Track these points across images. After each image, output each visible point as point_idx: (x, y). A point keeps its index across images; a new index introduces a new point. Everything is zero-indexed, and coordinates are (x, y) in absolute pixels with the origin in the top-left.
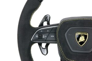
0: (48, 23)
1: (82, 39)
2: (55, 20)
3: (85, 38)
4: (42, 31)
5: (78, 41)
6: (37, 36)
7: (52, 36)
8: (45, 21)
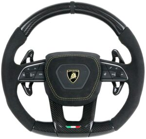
1: (74, 76)
3: (77, 75)
4: (28, 69)
5: (70, 78)
6: (24, 75)
7: (40, 74)
8: (28, 57)
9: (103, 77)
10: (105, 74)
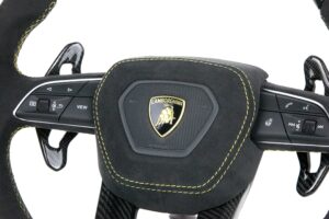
0: (77, 70)
2: (97, 63)
4: (50, 89)
6: (33, 104)
7: (80, 107)
9: (261, 132)
10: (268, 123)
